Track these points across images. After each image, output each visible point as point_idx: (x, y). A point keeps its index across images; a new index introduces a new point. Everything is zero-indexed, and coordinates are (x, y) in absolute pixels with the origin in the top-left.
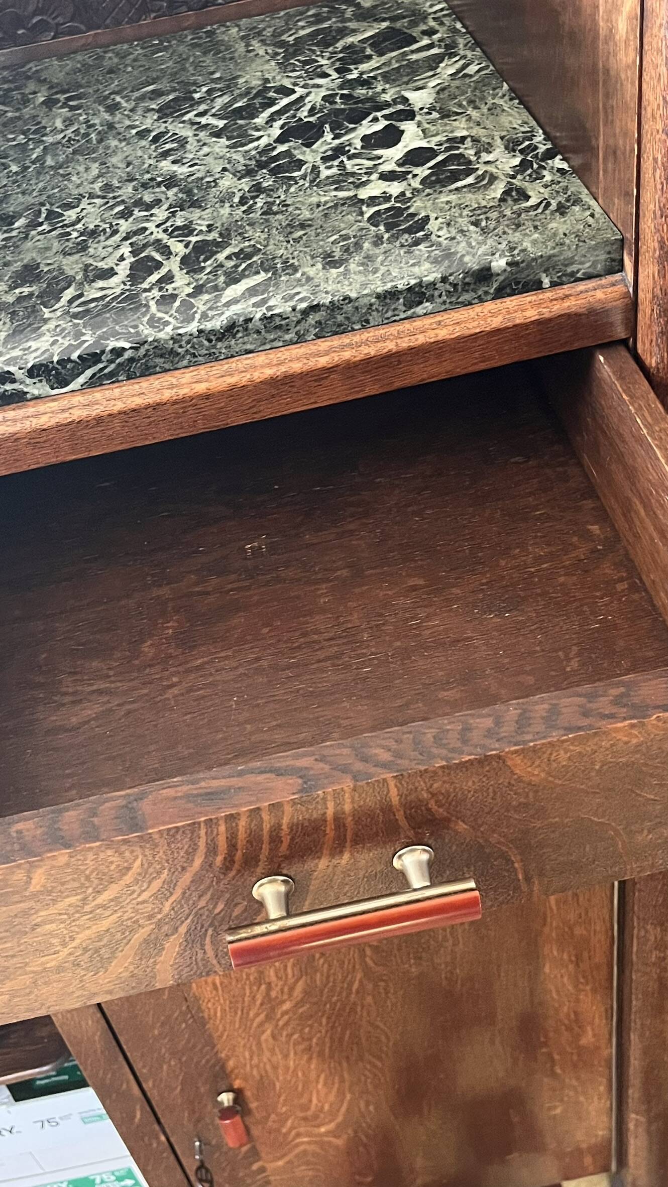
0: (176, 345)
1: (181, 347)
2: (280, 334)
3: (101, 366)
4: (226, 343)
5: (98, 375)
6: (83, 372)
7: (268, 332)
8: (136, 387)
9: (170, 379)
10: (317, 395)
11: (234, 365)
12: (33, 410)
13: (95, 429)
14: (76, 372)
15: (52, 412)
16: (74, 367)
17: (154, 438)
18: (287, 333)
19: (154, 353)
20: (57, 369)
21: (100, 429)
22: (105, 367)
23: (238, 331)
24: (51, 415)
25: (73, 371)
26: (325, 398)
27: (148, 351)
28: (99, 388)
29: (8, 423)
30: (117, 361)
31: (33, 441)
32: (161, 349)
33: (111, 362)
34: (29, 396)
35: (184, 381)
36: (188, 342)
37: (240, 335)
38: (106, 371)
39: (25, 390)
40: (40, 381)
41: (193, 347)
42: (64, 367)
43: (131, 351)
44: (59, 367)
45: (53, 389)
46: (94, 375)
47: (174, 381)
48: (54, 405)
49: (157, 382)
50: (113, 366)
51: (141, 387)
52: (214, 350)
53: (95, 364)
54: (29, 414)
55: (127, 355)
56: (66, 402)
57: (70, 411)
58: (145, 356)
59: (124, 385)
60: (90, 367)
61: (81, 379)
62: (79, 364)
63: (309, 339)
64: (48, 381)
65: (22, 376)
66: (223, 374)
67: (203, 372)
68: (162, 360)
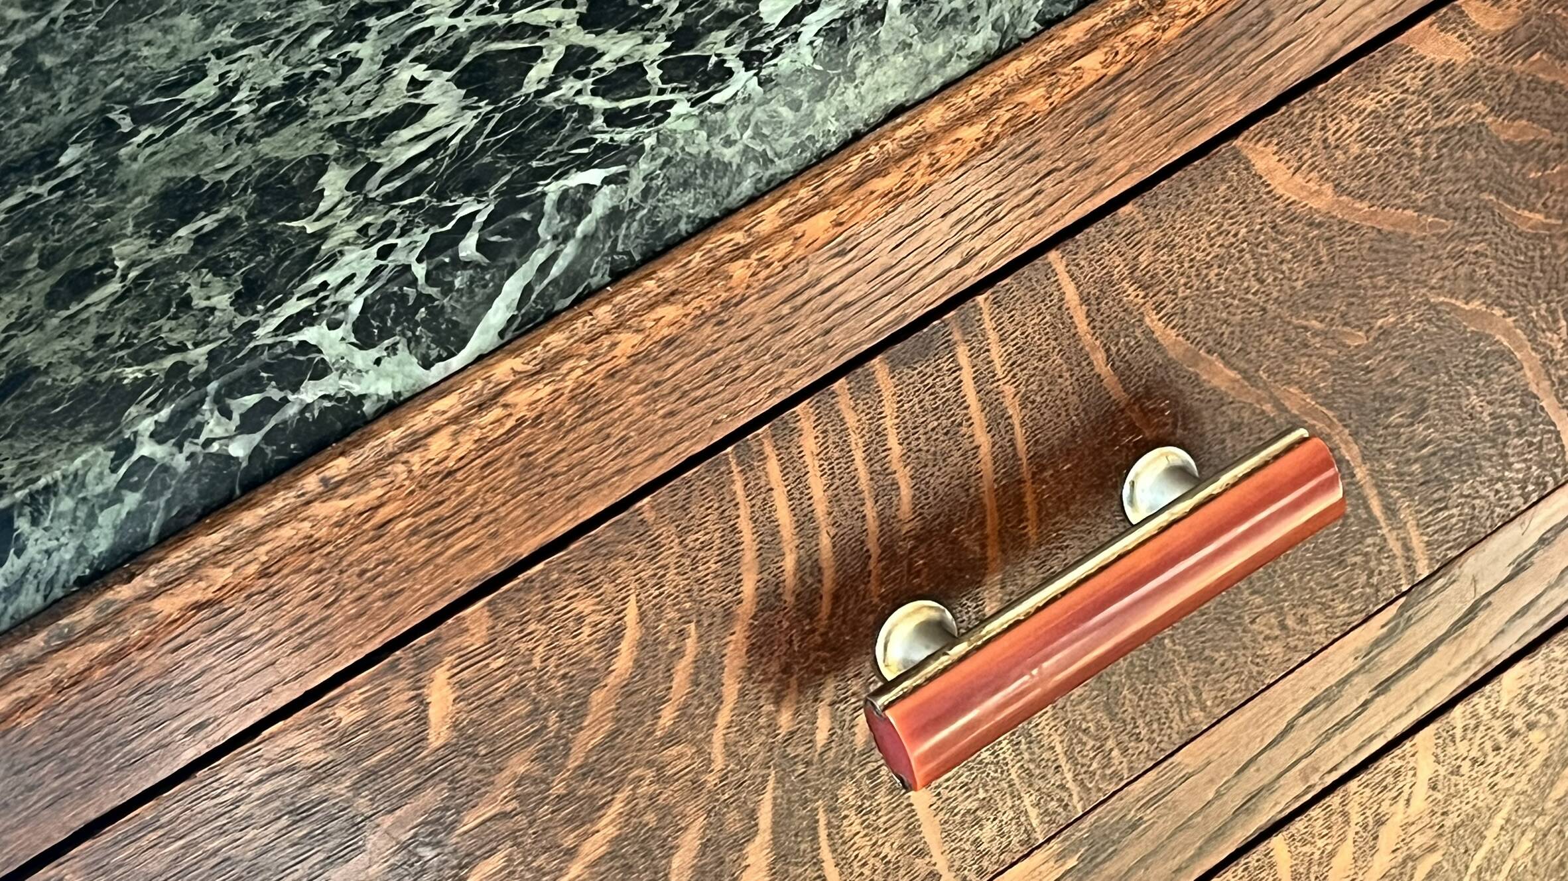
0: (717, 141)
1: (728, 142)
2: (957, 37)
3: (539, 256)
4: (835, 101)
5: (538, 289)
6: (498, 291)
7: (927, 39)
8: (650, 284)
9: (727, 237)
10: (1096, 168)
11: (874, 150)
12: (395, 435)
13: (582, 430)
14: (480, 293)
15: (455, 420)
16: (472, 280)
17: (734, 414)
18: (974, 32)
19: (667, 179)
20: (430, 298)
21: (591, 426)
22: (552, 259)
23: (858, 57)
24: (454, 428)
25: (471, 292)
26: (1122, 166)
27: (649, 177)
28: (550, 326)
29: (344, 489)
30: (580, 230)
31: (423, 520)
32: (683, 162)
33: (563, 237)
34: (368, 407)
35: (765, 228)
36: (744, 123)
37: (863, 67)
38: (555, 271)
39: (357, 390)
40: (392, 349)
41: (758, 135)
42: (448, 289)
43: (606, 189)
44: (433, 291)
45: (427, 364)
46: (527, 290)
47: (739, 237)
48: (450, 403)
49: (698, 254)
50: (570, 250)
51: (661, 282)
52: (809, 131)
53: (526, 251)
54: (390, 449)
55: (600, 205)
56: (480, 384)
57: (502, 400)
58: (646, 193)
59: (614, 295)
60: (513, 269)
61: (498, 315)
62: (484, 269)
63: (1028, 32)
64: (413, 342)
65: (343, 348)
66: (857, 178)
67: (804, 193)
68: (690, 196)
